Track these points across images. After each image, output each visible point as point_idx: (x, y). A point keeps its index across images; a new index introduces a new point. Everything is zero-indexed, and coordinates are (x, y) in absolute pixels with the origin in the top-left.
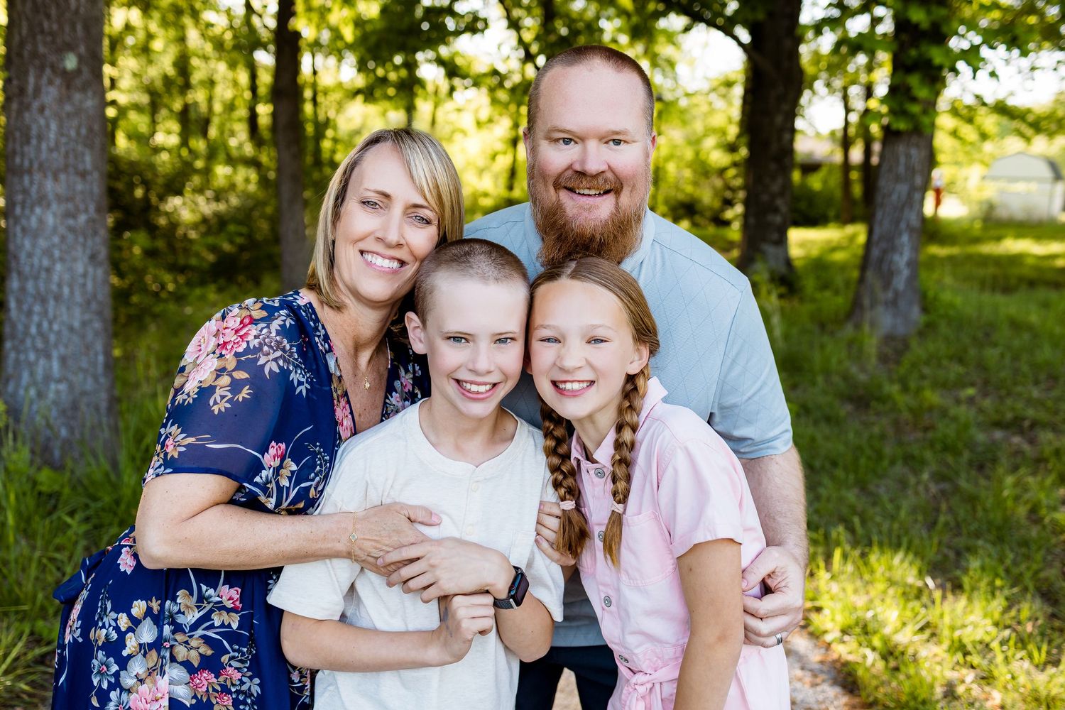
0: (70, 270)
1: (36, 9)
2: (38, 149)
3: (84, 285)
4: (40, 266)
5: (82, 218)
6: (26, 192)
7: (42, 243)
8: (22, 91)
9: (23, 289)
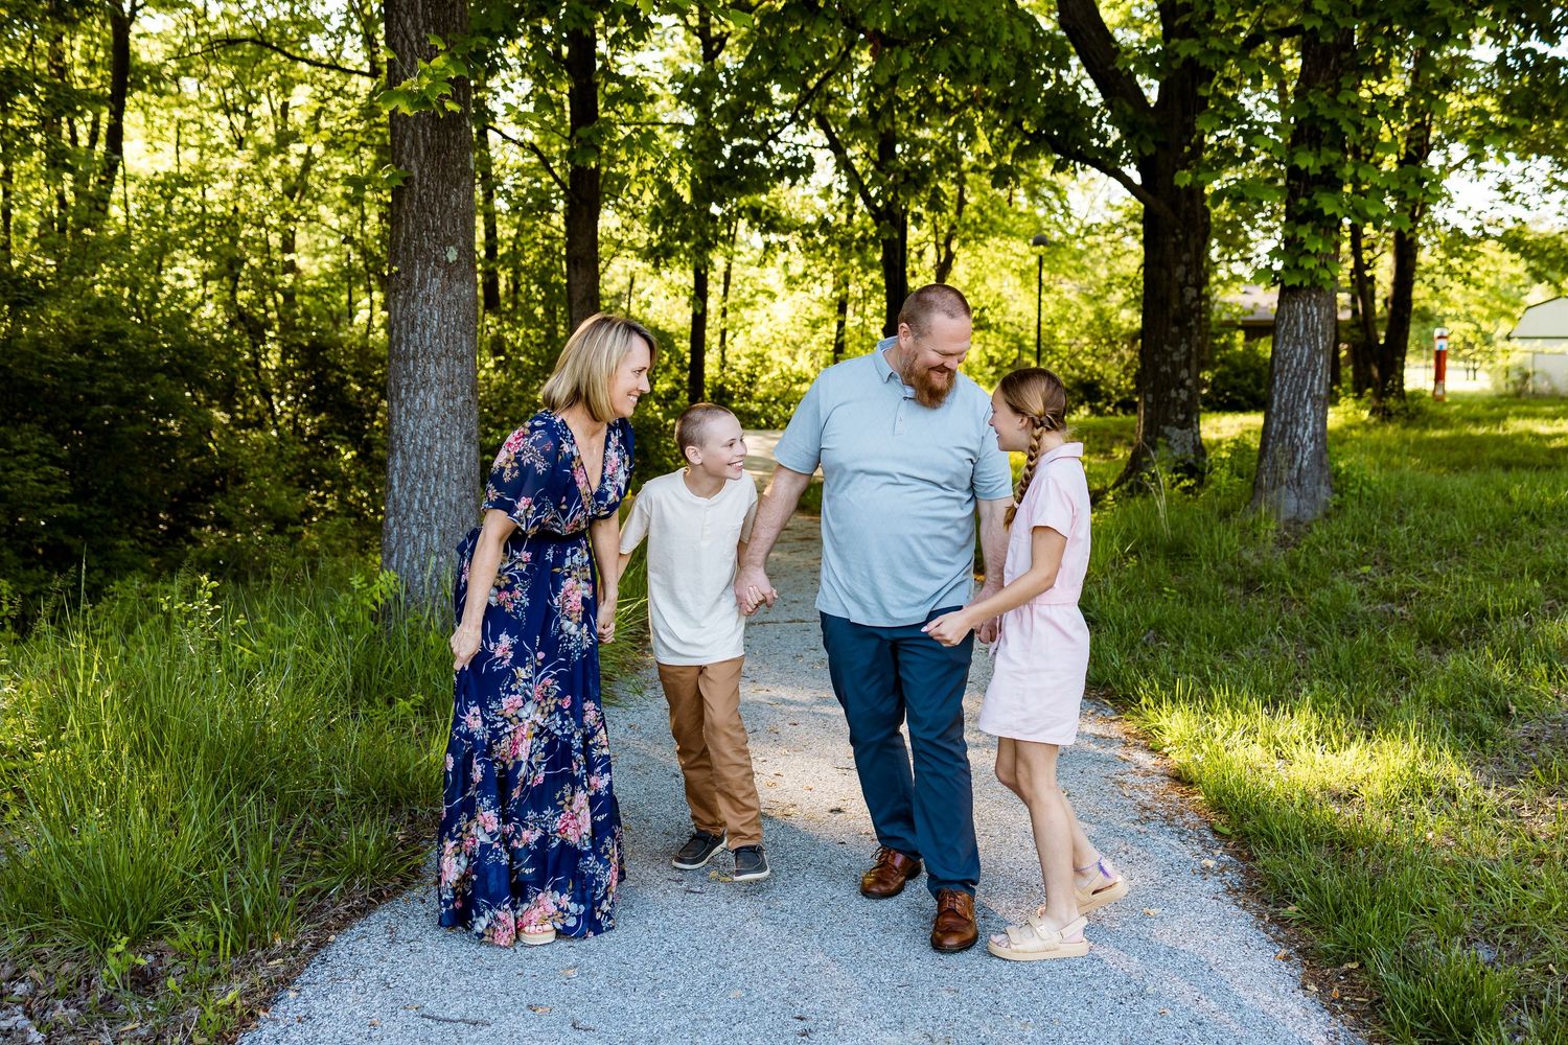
0: (450, 448)
1: (422, 207)
2: (422, 335)
3: (461, 462)
4: (423, 446)
5: (460, 399)
6: (409, 376)
7: (426, 423)
8: (409, 282)
9: (406, 467)
